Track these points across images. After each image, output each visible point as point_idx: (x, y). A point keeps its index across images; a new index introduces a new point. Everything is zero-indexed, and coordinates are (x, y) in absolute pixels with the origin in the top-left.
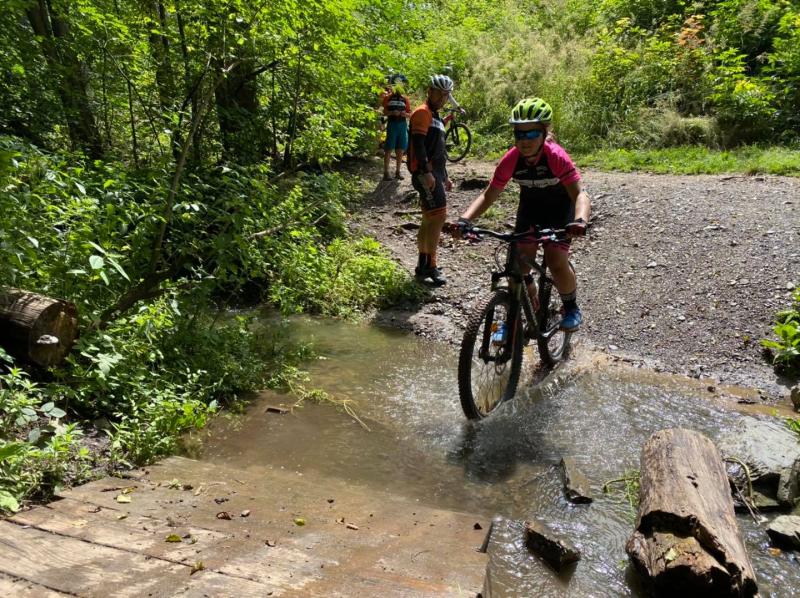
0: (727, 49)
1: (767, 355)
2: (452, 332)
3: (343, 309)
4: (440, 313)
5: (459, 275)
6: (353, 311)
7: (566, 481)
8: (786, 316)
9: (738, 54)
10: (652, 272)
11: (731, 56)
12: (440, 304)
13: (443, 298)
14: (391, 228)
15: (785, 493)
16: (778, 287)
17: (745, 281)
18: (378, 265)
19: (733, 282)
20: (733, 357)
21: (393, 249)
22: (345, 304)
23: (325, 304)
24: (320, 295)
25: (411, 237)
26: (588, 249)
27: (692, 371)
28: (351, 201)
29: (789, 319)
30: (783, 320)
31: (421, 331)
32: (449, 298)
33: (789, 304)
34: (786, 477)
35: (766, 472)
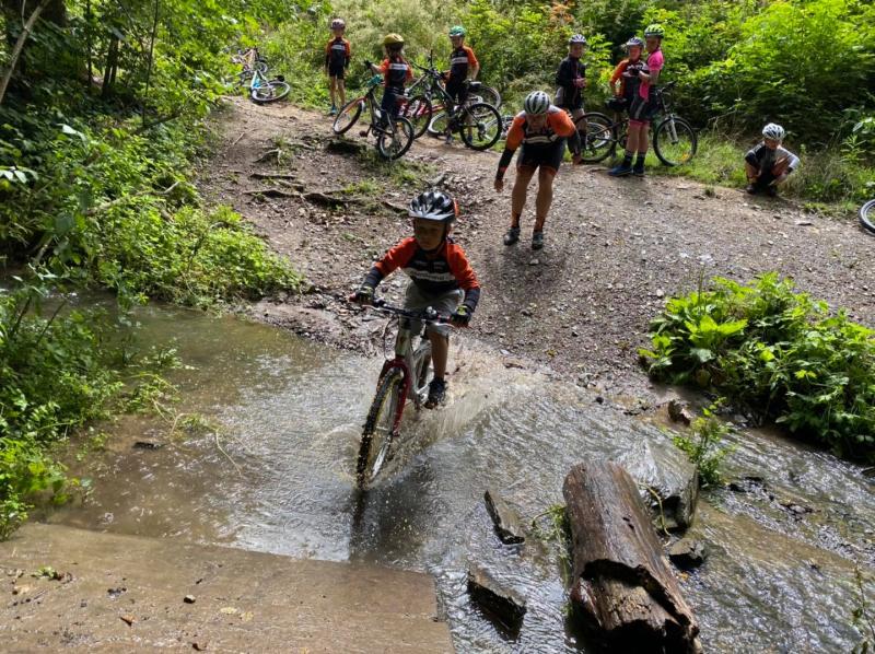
0: (595, 34)
1: (643, 362)
2: (340, 331)
3: (202, 299)
4: (321, 307)
5: (337, 260)
6: (215, 302)
7: (497, 520)
8: (659, 325)
9: (605, 41)
10: (534, 270)
11: (599, 42)
12: (320, 296)
13: (323, 289)
14: (249, 194)
15: (687, 515)
16: (649, 294)
17: (620, 286)
18: (242, 243)
19: (610, 286)
20: (615, 364)
21: (256, 221)
22: (204, 293)
23: (177, 290)
24: (169, 279)
25: (275, 207)
26: (470, 239)
27: (580, 380)
28: (198, 155)
29: (661, 328)
30: (655, 328)
31: (304, 331)
32: (329, 289)
33: (660, 312)
34: (685, 500)
35: (668, 495)
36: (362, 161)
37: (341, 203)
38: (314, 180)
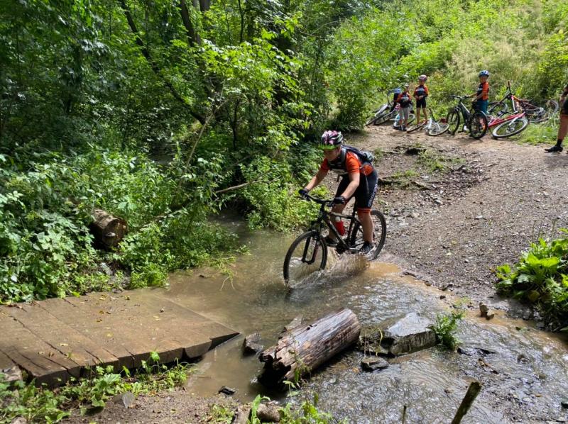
15: (394, 349)
19: (516, 234)
20: (478, 281)
27: (443, 286)
34: (398, 340)
35: (389, 336)
36: (419, 158)
37: (389, 183)
38: (384, 172)
